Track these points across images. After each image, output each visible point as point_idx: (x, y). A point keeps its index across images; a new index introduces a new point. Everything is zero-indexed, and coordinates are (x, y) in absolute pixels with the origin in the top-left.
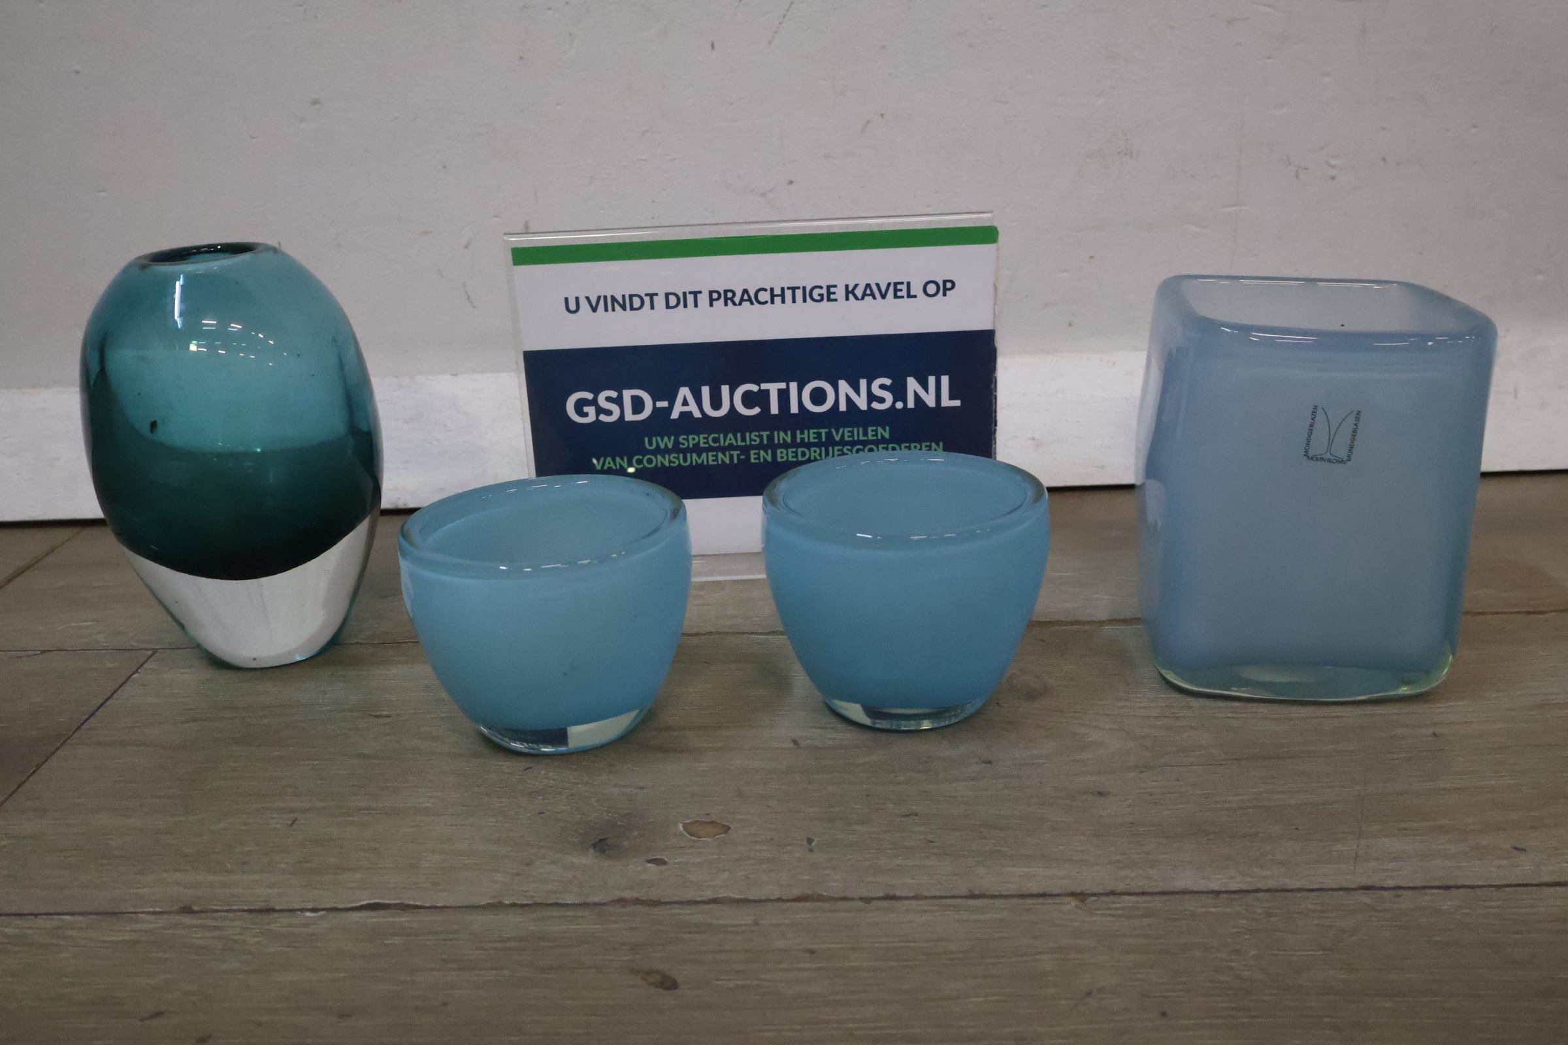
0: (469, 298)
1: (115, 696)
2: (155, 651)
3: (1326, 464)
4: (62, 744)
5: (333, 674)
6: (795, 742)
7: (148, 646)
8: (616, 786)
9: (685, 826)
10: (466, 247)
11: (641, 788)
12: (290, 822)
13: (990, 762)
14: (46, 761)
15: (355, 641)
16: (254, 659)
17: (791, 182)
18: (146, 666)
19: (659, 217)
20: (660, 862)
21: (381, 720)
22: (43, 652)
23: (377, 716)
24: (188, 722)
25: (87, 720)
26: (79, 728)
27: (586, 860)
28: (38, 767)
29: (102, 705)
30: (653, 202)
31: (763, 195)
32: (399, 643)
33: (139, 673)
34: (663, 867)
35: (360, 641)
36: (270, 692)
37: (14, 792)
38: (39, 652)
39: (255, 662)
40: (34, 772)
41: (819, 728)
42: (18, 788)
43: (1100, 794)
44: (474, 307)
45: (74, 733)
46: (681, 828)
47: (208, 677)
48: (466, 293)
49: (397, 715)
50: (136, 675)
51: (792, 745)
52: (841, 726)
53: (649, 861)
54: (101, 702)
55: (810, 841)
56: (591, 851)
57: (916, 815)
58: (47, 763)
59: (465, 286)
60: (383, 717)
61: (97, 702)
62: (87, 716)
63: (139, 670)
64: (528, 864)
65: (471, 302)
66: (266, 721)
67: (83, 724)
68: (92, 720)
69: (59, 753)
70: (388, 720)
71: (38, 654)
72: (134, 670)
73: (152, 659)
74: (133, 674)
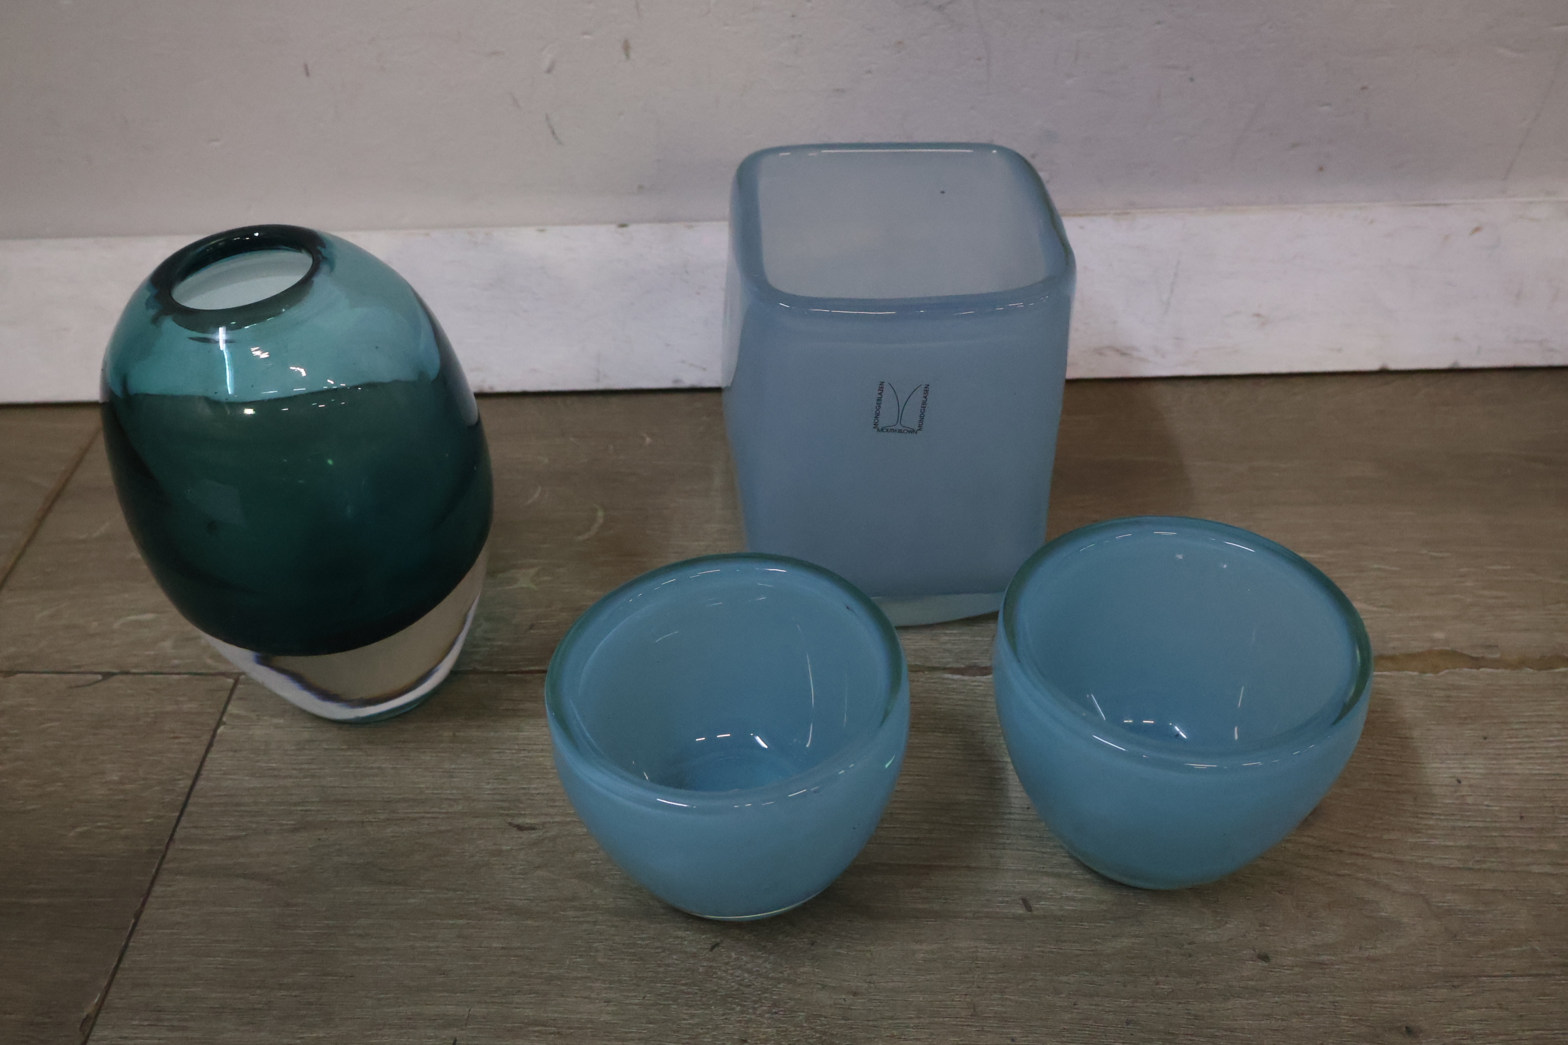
0: (553, 133)
2: (236, 680)
3: (898, 435)
6: (1025, 902)
10: (549, 71)
18: (230, 709)
19: (800, 36)
22: (105, 676)
25: (178, 821)
29: (191, 790)
30: (793, 16)
31: (940, 8)
33: (224, 723)
38: (100, 677)
41: (1050, 875)
44: (560, 144)
48: (550, 127)
49: (543, 826)
50: (222, 728)
51: (1023, 911)
54: (189, 783)
59: (547, 118)
60: (527, 829)
62: (177, 814)
63: (224, 719)
65: (557, 138)
67: (174, 829)
68: (184, 821)
71: (97, 682)
72: (218, 717)
73: (235, 694)
74: (218, 726)
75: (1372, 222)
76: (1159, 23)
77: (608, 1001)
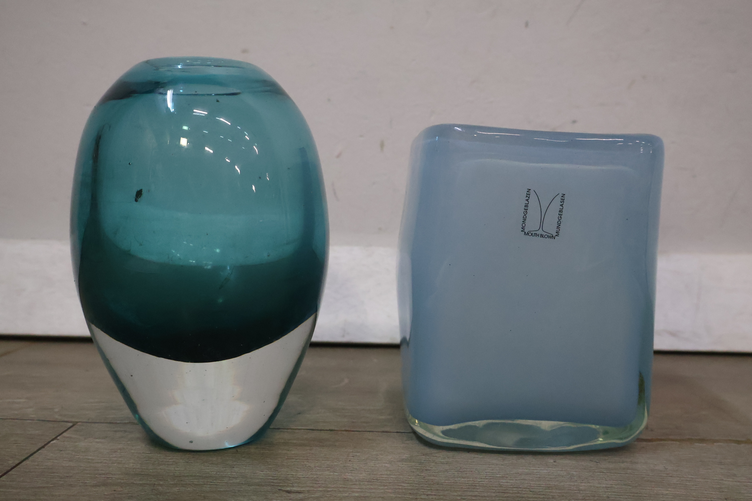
1: (31, 458)
2: (74, 424)
7: (70, 420)
10: (338, 156)
16: (191, 442)
17: (575, 121)
18: (65, 434)
24: (99, 486)
33: (58, 439)
44: (338, 200)
49: (308, 491)
54: (17, 462)
59: (333, 184)
60: (294, 492)
61: (12, 463)
63: (58, 438)
66: (176, 489)
72: (54, 437)
73: (71, 429)
74: (53, 440)
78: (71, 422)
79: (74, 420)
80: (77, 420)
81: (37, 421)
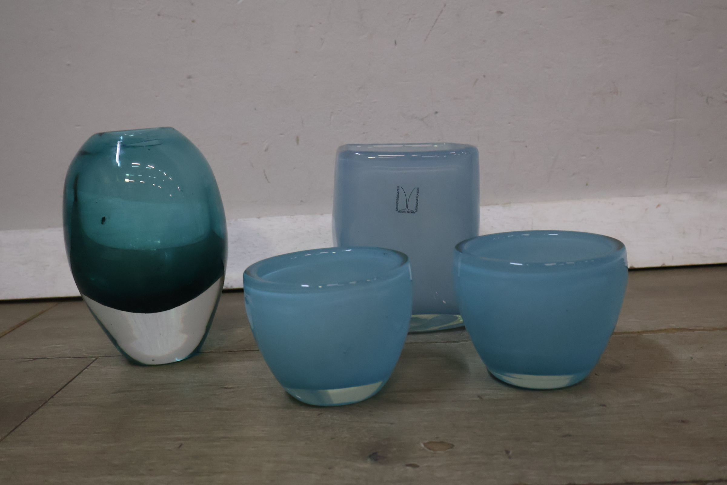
0: (266, 178)
2: (97, 358)
4: (42, 406)
5: (198, 367)
6: (479, 397)
7: (94, 356)
8: (376, 422)
9: (425, 444)
10: (266, 150)
11: (392, 424)
12: (178, 446)
13: (604, 405)
14: (32, 414)
15: (210, 351)
17: (436, 113)
18: (92, 365)
19: (367, 133)
20: (414, 466)
21: (228, 390)
22: (34, 359)
23: (226, 388)
24: (115, 393)
25: (57, 393)
26: (52, 397)
27: (367, 465)
28: (27, 418)
29: (66, 385)
31: (422, 120)
32: (235, 351)
33: (88, 368)
34: (417, 469)
35: (212, 351)
36: (163, 376)
37: (11, 432)
38: (32, 359)
39: (153, 361)
40: (25, 420)
41: (491, 389)
42: (15, 428)
43: (683, 422)
44: (269, 182)
45: (49, 399)
46: (422, 445)
47: (127, 370)
48: (265, 175)
49: (237, 387)
50: (86, 370)
51: (478, 399)
52: (506, 388)
53: (408, 465)
54: (66, 383)
55: (507, 452)
56: (369, 460)
57: (570, 436)
58: (32, 416)
59: (264, 172)
60: (229, 388)
61: (63, 384)
62: (57, 391)
63: (88, 367)
64: (330, 468)
65: (268, 180)
66: (161, 392)
67: (55, 395)
68: (60, 392)
69: (41, 410)
70: (232, 390)
71: (31, 360)
72: (85, 367)
73: (95, 362)
74: (84, 369)
75: (613, 204)
76: (509, 123)
77: (263, 431)
78: (95, 357)
79: (96, 356)
80: (98, 356)
81: (72, 358)
